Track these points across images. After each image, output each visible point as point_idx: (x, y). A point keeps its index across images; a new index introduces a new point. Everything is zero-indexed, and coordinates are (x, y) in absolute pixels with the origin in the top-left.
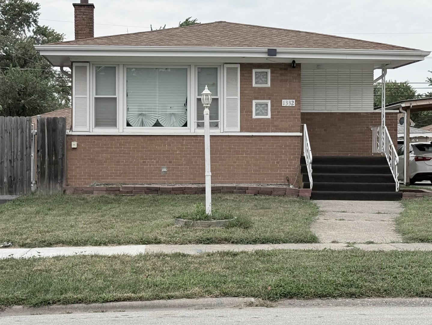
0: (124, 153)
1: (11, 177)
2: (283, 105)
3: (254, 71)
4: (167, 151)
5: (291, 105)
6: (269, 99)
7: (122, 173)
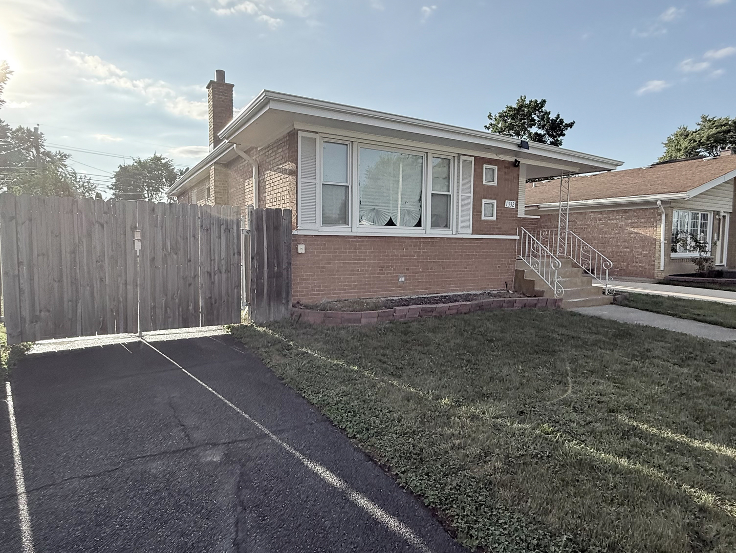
0: (359, 260)
1: (211, 298)
2: (506, 206)
3: (485, 166)
4: (404, 256)
5: (512, 207)
6: (495, 199)
7: (356, 285)
